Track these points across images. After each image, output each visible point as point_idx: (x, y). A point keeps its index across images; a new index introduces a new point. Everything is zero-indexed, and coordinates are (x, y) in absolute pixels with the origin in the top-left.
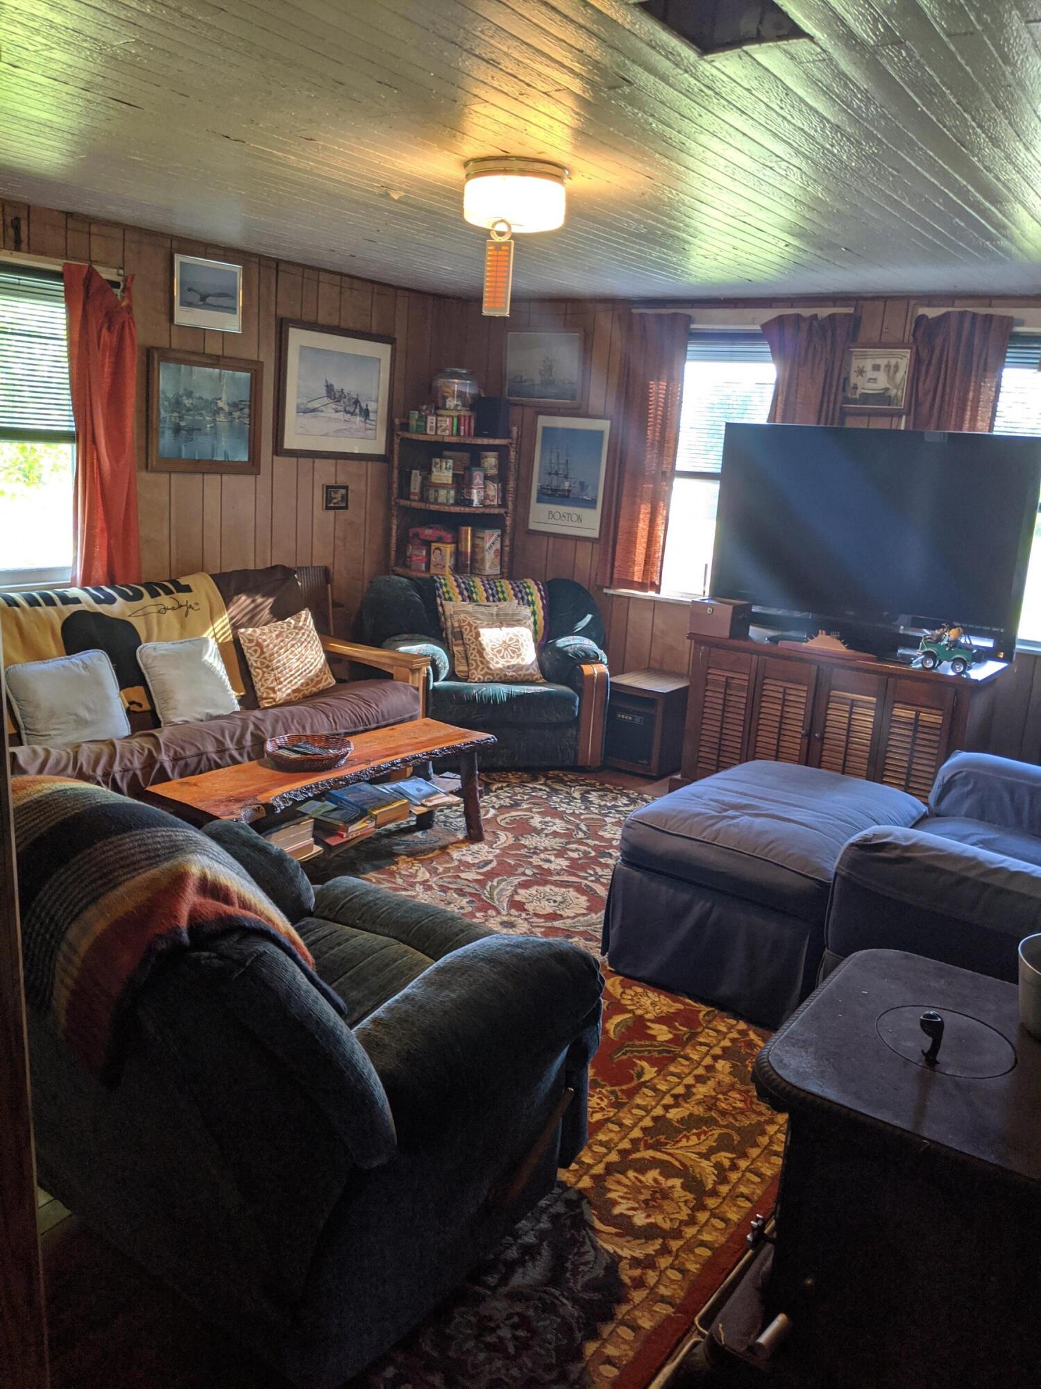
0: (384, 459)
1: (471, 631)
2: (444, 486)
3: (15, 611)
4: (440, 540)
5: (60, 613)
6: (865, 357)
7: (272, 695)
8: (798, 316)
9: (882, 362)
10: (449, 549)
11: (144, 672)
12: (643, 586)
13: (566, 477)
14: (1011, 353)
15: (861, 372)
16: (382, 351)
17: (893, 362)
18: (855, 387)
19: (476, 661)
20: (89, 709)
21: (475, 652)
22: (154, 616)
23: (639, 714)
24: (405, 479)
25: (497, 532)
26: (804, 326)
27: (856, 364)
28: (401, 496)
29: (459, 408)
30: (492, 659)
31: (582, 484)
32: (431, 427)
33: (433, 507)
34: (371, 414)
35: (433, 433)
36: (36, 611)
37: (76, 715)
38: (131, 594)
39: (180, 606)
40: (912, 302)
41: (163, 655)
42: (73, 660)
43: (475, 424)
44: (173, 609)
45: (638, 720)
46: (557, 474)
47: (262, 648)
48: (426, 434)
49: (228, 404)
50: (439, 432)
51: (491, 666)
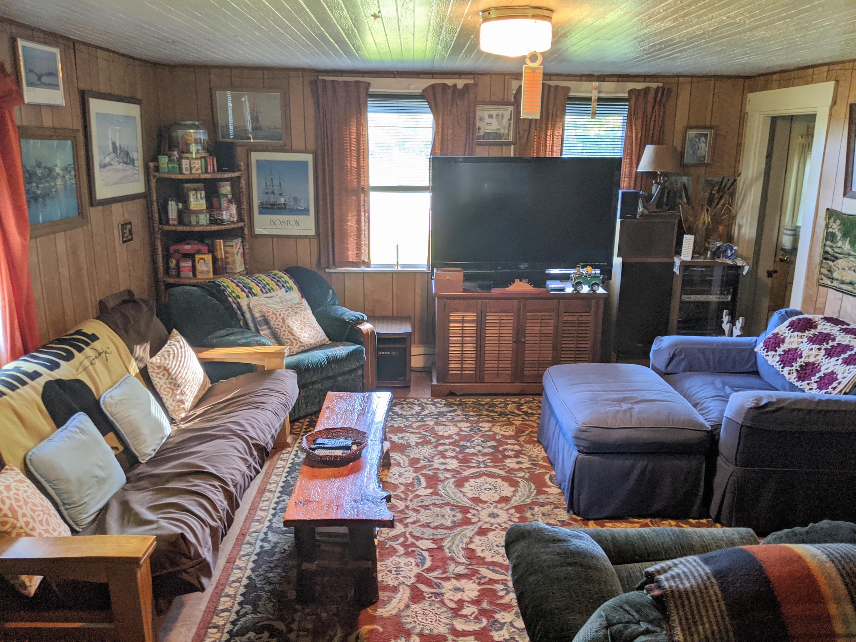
0: (146, 196)
1: (277, 318)
2: (201, 212)
3: (5, 399)
4: (199, 252)
5: (34, 388)
6: (483, 110)
7: (182, 406)
8: (444, 85)
9: (494, 113)
10: (209, 258)
11: (112, 419)
12: (356, 264)
13: (281, 194)
14: (569, 107)
15: (481, 119)
16: (134, 110)
17: (500, 113)
18: (479, 129)
19: (289, 339)
20: (101, 468)
21: (286, 333)
22: (91, 368)
23: (393, 349)
24: (164, 209)
25: (240, 240)
26: (450, 92)
27: (478, 114)
28: (161, 223)
29: (200, 151)
30: (301, 335)
31: (295, 199)
32: (186, 168)
33: (197, 229)
34: (136, 162)
35: (188, 172)
36: (19, 394)
37: (96, 477)
38: (64, 354)
39: (100, 354)
40: (507, 77)
41: (120, 401)
42: (69, 428)
43: (217, 162)
44: (96, 358)
45: (394, 353)
46: (273, 193)
47: (168, 371)
48: (183, 174)
49: (62, 170)
50: (194, 171)
51: (301, 340)
